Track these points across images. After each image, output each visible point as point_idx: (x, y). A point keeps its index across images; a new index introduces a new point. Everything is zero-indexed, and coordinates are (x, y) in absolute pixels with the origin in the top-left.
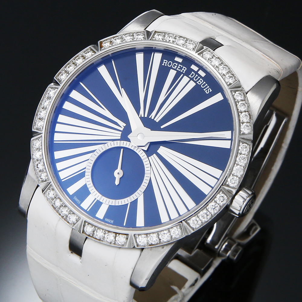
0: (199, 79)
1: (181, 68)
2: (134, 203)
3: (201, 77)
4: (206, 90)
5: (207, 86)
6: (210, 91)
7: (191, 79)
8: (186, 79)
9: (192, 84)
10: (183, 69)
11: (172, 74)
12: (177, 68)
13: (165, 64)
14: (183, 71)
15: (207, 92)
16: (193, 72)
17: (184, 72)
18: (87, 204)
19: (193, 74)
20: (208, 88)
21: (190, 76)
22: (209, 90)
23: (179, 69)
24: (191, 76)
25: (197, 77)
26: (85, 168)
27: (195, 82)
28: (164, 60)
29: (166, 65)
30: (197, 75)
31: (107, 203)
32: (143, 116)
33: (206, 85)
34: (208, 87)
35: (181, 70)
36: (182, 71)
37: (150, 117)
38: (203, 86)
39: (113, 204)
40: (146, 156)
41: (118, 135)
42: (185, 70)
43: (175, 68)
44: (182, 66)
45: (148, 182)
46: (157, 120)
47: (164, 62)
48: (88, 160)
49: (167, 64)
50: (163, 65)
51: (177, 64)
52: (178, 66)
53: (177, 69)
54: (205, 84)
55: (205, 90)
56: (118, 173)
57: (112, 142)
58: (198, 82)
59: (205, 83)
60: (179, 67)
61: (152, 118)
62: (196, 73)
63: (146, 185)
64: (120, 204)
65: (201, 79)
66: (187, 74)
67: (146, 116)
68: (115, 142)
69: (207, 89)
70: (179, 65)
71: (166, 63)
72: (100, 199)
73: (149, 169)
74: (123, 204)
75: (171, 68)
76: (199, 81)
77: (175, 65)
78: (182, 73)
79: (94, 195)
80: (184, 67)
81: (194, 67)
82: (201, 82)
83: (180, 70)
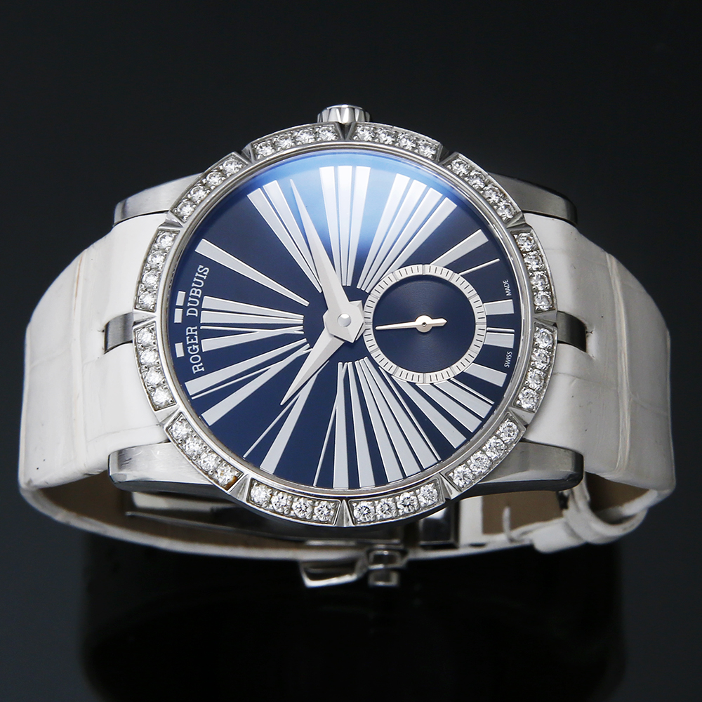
0: (192, 297)
1: (192, 337)
2: (455, 267)
3: (187, 296)
4: (204, 275)
5: (198, 278)
6: (202, 267)
7: (200, 309)
8: (206, 317)
9: (209, 302)
10: (192, 333)
11: (209, 345)
12: (195, 344)
13: (200, 368)
14: (194, 331)
15: (206, 271)
16: (188, 314)
17: (196, 328)
18: (504, 339)
19: (190, 312)
20: (199, 273)
21: (196, 315)
22: (201, 269)
23: (195, 340)
24: (195, 313)
25: (191, 302)
26: (449, 380)
27: (201, 300)
28: (195, 372)
29: (201, 364)
30: (189, 304)
31: (481, 310)
32: (308, 345)
33: (195, 279)
34: (197, 275)
35: (195, 335)
36: (196, 333)
37: (302, 333)
38: (200, 284)
39: (478, 298)
40: (370, 297)
41: (363, 364)
42: (192, 329)
43: (197, 347)
44: (188, 337)
45: (408, 268)
46: (299, 318)
47: (199, 370)
48: (432, 384)
49: (197, 364)
50: (203, 369)
51: (189, 348)
52: (191, 345)
53: (197, 342)
54: (196, 283)
55: (205, 277)
56: (424, 324)
57: (381, 364)
58: (199, 296)
59: (193, 285)
60: (192, 341)
61: (301, 327)
62: (185, 308)
63: (414, 267)
64: (471, 288)
65: (191, 294)
66: (195, 321)
67: (305, 340)
68: (377, 360)
69: (202, 274)
70: (188, 343)
71: (197, 366)
72: (483, 323)
73: (386, 279)
74: (467, 283)
75: (201, 353)
76: (195, 294)
77: (192, 350)
78: (198, 330)
79: (483, 336)
80: (187, 333)
81: (178, 318)
82: (196, 292)
83: (196, 337)
